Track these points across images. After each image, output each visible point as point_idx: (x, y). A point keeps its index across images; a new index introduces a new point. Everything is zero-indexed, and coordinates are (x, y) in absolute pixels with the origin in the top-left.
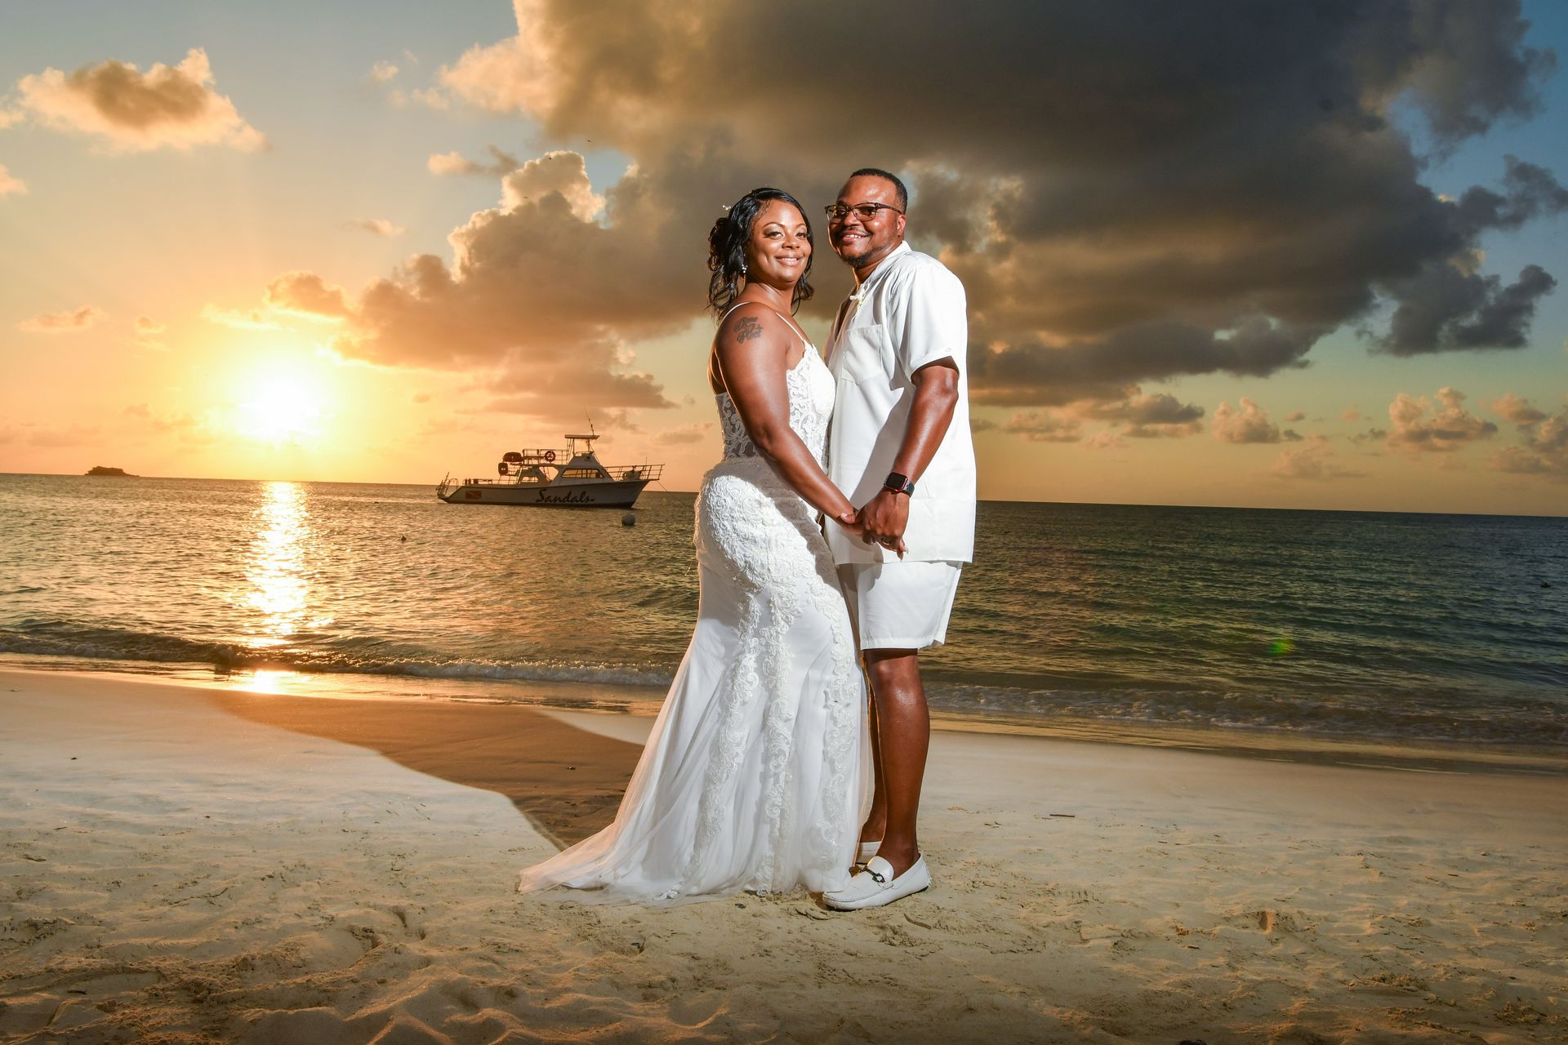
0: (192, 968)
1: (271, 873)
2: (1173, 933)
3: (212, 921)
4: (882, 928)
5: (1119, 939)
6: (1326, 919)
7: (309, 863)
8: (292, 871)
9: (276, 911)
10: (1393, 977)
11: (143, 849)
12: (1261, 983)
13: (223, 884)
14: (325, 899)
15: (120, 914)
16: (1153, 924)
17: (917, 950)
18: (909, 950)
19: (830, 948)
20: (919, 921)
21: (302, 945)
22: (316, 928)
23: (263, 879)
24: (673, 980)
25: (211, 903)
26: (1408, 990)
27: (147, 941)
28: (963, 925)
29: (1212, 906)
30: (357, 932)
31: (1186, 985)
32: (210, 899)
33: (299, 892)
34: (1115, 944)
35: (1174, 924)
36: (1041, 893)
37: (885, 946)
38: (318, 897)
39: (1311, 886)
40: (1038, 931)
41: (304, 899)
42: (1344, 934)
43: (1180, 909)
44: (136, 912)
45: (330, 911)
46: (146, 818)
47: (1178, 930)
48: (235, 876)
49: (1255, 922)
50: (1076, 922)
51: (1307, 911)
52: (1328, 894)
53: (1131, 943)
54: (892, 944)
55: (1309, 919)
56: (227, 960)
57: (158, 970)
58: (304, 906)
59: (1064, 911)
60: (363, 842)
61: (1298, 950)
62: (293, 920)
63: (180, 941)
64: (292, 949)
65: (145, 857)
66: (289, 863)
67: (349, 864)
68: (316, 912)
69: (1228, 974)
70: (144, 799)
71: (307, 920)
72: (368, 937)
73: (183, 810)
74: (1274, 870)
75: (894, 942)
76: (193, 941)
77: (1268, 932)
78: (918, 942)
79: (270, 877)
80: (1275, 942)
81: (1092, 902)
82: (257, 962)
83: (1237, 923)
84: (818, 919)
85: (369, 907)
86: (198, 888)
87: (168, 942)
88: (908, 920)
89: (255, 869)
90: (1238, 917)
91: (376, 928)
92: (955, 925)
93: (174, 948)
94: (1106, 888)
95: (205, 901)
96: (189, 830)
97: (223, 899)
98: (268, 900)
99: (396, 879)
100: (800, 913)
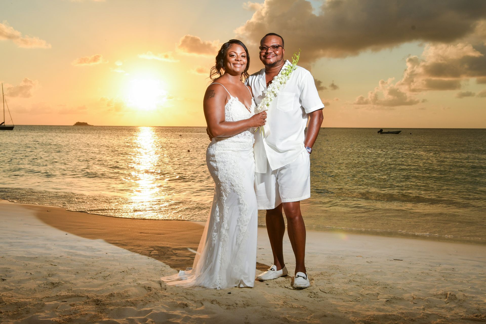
0: (97, 296)
1: (123, 271)
2: (412, 299)
3: (104, 284)
4: (311, 292)
5: (390, 299)
6: (473, 297)
7: (135, 268)
8: (130, 270)
9: (124, 281)
10: (480, 315)
11: (86, 263)
12: (430, 314)
13: (109, 273)
14: (138, 279)
15: (78, 281)
16: (406, 296)
17: (319, 299)
18: (315, 299)
19: (290, 297)
20: (324, 291)
21: (129, 291)
22: (134, 286)
23: (121, 272)
24: (237, 304)
25: (105, 279)
26: (483, 319)
27: (85, 289)
28: (339, 293)
29: (433, 291)
30: (146, 288)
31: (403, 313)
32: (105, 278)
33: (132, 276)
34: (388, 301)
35: (413, 296)
36: (373, 284)
37: (309, 298)
38: (137, 278)
39: (476, 287)
40: (363, 295)
41: (132, 278)
42: (475, 302)
43: (420, 292)
44: (83, 281)
45: (140, 282)
46: (88, 254)
47: (414, 298)
48: (113, 271)
49: (445, 297)
50: (378, 294)
51: (466, 294)
52: (481, 290)
53: (394, 301)
54: (311, 297)
55: (466, 297)
56: (108, 294)
57: (87, 296)
58: (132, 280)
59: (377, 290)
60: (154, 262)
61: (453, 306)
62: (128, 284)
63: (94, 289)
64: (126, 292)
65: (86, 265)
66: (130, 268)
67: (148, 268)
68: (135, 282)
69: (422, 311)
70: (88, 247)
71: (132, 284)
72: (149, 289)
73: (100, 251)
74: (467, 281)
75: (312, 296)
76: (98, 289)
77: (447, 299)
78: (320, 297)
79: (123, 272)
80: (447, 303)
81: (388, 288)
82: (115, 295)
83: (438, 297)
84: (291, 289)
85: (151, 281)
86: (101, 274)
87: (91, 289)
88: (321, 291)
89: (119, 269)
90: (439, 295)
91: (152, 287)
92: (336, 293)
93: (93, 291)
94: (398, 284)
95: (103, 278)
96: (100, 257)
97: (108, 277)
98: (122, 278)
99: (161, 273)
100: (285, 287)
